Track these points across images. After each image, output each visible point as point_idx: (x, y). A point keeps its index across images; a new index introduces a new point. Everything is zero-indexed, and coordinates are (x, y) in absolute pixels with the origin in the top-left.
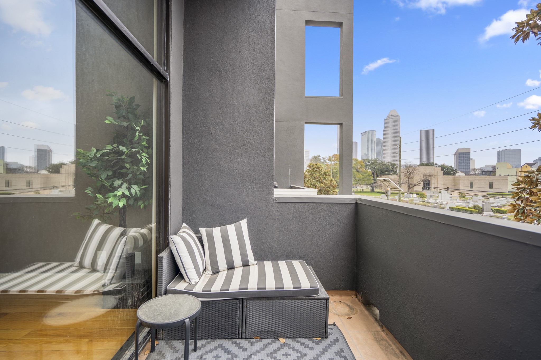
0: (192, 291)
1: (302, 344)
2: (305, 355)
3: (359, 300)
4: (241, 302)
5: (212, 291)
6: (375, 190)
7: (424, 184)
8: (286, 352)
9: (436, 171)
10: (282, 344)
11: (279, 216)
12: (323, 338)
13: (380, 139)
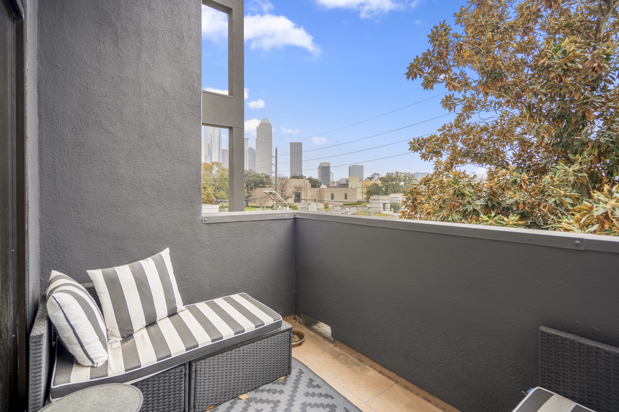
0: (107, 376)
1: (269, 391)
2: (279, 402)
3: (300, 323)
4: (187, 367)
5: (143, 366)
6: (250, 204)
7: (296, 196)
8: (255, 409)
9: (305, 184)
10: (246, 402)
11: (209, 241)
12: (286, 375)
13: (253, 149)
